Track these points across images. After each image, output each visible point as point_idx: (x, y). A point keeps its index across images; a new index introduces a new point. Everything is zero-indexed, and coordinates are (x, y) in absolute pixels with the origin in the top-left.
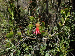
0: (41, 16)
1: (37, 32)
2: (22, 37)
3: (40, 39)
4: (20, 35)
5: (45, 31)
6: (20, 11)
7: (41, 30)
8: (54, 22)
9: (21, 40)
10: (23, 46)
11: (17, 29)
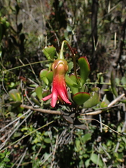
0: (79, 51)
1: (55, 96)
2: (23, 106)
3: (73, 115)
4: (17, 101)
5: (90, 90)
6: (23, 37)
7: (75, 86)
8: (115, 64)
9: (21, 116)
10: (26, 131)
11: (13, 84)
